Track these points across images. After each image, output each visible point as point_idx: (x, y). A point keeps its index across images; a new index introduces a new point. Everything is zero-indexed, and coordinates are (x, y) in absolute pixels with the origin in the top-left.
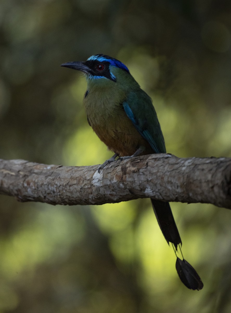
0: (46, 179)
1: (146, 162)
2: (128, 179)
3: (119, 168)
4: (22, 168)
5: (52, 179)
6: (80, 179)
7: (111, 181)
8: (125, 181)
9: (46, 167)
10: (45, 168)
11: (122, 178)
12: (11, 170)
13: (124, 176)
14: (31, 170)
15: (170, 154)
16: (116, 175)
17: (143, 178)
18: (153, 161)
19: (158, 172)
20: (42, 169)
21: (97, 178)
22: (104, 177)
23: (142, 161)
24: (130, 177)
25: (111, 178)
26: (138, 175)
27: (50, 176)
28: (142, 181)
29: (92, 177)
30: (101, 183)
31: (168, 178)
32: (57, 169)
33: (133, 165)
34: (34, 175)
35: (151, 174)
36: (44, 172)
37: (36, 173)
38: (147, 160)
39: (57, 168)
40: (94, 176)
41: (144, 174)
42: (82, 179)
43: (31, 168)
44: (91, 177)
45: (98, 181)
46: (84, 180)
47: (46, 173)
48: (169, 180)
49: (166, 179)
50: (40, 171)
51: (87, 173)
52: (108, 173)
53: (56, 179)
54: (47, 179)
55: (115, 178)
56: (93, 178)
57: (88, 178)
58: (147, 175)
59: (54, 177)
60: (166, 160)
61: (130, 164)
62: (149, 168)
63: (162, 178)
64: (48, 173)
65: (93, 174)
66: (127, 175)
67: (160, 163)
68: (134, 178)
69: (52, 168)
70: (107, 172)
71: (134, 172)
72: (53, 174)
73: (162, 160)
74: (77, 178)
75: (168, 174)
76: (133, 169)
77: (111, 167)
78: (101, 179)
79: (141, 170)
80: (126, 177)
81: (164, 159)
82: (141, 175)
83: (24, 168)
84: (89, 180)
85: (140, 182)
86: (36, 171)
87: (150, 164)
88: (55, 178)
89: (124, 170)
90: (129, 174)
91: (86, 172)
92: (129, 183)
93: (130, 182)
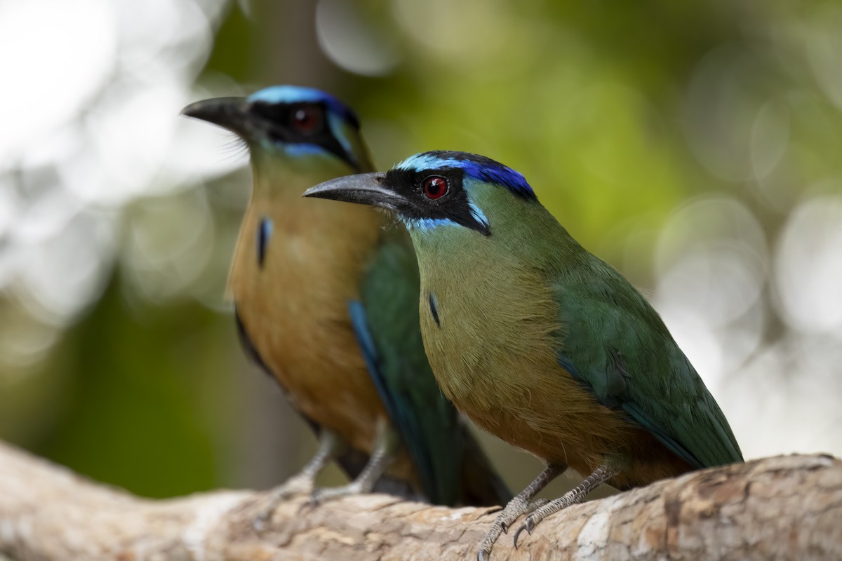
0: (441, 554)
1: (742, 484)
2: (685, 541)
3: (657, 507)
4: (378, 521)
5: (459, 553)
6: (541, 549)
7: (633, 548)
8: (676, 548)
9: (448, 515)
10: (444, 518)
11: (666, 537)
12: (343, 528)
13: (672, 532)
14: (403, 525)
15: (829, 457)
16: (649, 530)
17: (731, 537)
18: (767, 479)
19: (781, 514)
20: (434, 520)
21: (590, 540)
22: (613, 537)
23: (733, 478)
24: (690, 534)
25: (632, 540)
26: (716, 527)
27: (454, 541)
28: (728, 547)
29: (576, 541)
30: (600, 557)
31: (812, 534)
32: (479, 520)
33: (703, 494)
34: (409, 540)
35: (760, 522)
36: (440, 530)
37: (416, 536)
38: (749, 477)
39: (481, 516)
40: (581, 537)
41: (734, 522)
42: (547, 546)
43: (403, 519)
44: (573, 539)
45: (594, 552)
46: (551, 552)
47: (443, 535)
48: (816, 540)
49: (803, 539)
50: (428, 528)
51: (564, 527)
52: (625, 523)
53: (471, 551)
54: (445, 554)
55: (643, 540)
56: (579, 542)
57: (565, 543)
58: (743, 527)
59: (466, 546)
60: (811, 477)
61: (694, 489)
62: (752, 501)
63: (794, 536)
64: (452, 532)
65: (581, 529)
66: (682, 529)
67: (788, 484)
68: (702, 538)
69: (465, 516)
70: (621, 520)
71: (704, 516)
72: (464, 535)
73: (797, 475)
74: (533, 547)
75: (811, 521)
76: (701, 505)
77: (637, 502)
78: (601, 545)
79: (726, 510)
80: (677, 534)
81: (806, 473)
82: (724, 526)
83: (383, 521)
84: (565, 549)
85: (723, 551)
86: (416, 529)
87: (756, 487)
88: (470, 549)
89: (673, 510)
90: (688, 523)
91: (562, 525)
92: (688, 556)
93: (691, 551)
